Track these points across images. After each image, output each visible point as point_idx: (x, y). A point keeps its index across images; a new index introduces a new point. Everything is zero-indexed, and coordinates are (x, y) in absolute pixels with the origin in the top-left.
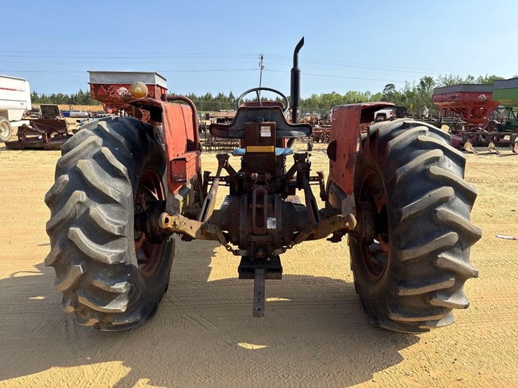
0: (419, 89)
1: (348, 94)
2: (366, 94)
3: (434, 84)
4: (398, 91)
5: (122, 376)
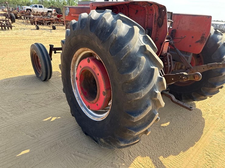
5: (151, 162)
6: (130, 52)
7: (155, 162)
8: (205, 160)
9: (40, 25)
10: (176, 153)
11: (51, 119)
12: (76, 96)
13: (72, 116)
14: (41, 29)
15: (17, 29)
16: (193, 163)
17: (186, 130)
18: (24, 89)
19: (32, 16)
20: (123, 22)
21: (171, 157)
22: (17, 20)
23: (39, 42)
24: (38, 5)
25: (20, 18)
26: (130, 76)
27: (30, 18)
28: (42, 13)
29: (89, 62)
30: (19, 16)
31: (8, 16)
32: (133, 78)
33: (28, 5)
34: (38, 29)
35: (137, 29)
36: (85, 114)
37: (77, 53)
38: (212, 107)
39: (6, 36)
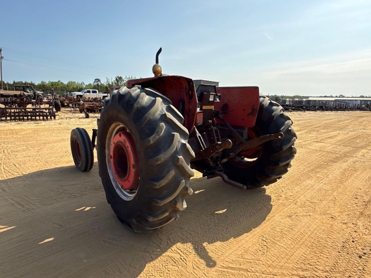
0: (115, 83)
1: (69, 83)
2: (81, 84)
3: (123, 81)
4: (103, 83)
5: (192, 247)
6: (150, 119)
7: (197, 247)
8: (258, 246)
9: (91, 112)
10: (224, 239)
11: (85, 209)
12: (111, 177)
13: (108, 203)
14: (92, 117)
15: (62, 118)
16: (243, 248)
17: (245, 217)
18: (58, 181)
19: (82, 102)
20: (147, 94)
21: (218, 244)
22: (62, 109)
23: (81, 127)
24: (91, 90)
25: (68, 106)
26: (149, 141)
27: (79, 105)
28: (95, 100)
29: (120, 136)
30: (66, 104)
31: (52, 103)
32: (152, 142)
33: (79, 91)
34: (87, 117)
35: (159, 100)
36: (119, 196)
37: (110, 129)
38: (286, 192)
39: (47, 127)
